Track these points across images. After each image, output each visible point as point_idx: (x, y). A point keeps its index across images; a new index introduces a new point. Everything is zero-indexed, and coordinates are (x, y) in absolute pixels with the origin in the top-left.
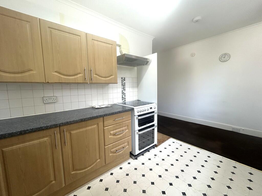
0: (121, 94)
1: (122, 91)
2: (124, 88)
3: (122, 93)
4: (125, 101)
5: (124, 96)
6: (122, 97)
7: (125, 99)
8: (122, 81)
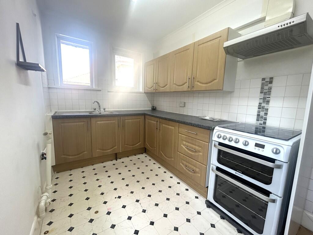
0: (256, 109)
1: (260, 103)
2: (264, 99)
3: (259, 108)
4: (265, 123)
5: (262, 114)
6: (258, 115)
7: (266, 120)
8: (263, 84)
